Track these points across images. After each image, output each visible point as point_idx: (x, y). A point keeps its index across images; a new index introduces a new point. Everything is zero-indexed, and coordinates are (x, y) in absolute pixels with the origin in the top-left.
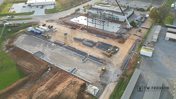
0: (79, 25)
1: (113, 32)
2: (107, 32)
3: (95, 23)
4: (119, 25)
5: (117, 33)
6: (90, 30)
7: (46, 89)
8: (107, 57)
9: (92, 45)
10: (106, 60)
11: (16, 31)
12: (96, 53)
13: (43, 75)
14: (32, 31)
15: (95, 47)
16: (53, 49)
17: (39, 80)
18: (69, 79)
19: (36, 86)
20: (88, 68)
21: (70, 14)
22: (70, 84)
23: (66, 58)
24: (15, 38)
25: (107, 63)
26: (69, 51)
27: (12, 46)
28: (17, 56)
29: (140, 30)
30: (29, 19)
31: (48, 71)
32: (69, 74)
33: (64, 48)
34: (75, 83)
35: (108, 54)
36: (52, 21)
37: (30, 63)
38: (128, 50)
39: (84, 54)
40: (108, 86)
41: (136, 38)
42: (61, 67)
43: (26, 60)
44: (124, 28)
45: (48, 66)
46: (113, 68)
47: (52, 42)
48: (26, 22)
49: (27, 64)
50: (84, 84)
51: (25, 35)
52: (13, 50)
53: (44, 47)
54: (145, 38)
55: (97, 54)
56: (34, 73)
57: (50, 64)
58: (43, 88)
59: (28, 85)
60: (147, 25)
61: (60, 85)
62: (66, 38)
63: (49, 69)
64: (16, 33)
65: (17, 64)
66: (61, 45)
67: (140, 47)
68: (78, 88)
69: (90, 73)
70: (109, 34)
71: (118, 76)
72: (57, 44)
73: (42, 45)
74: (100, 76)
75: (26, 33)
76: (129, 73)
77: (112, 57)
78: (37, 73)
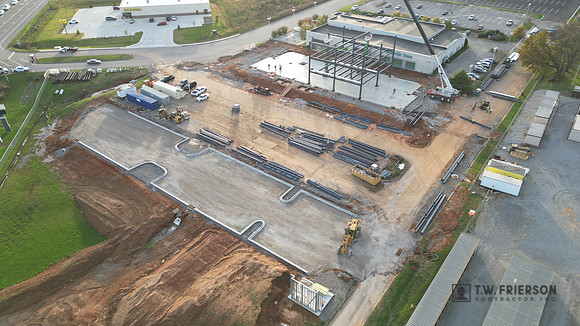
0: (280, 82)
1: (393, 108)
2: (371, 108)
3: (335, 78)
4: (415, 86)
5: (405, 112)
6: (314, 100)
7: (161, 283)
8: (365, 191)
9: (320, 147)
10: (363, 200)
11: (82, 97)
12: (332, 175)
13: (156, 240)
14: (130, 98)
15: (327, 156)
16: (193, 157)
17: (143, 255)
18: (238, 257)
19: (133, 273)
20: (300, 223)
21: (253, 46)
22: (238, 273)
23: (232, 186)
24: (76, 118)
25: (366, 211)
26: (242, 166)
27: (67, 143)
28: (80, 176)
29: (487, 104)
30: (122, 58)
31: (173, 228)
32: (239, 238)
33: (229, 157)
34: (254, 271)
35: (371, 180)
36: (194, 66)
37: (119, 198)
38: (439, 171)
39: (291, 177)
40: (363, 285)
41: (469, 130)
42: (215, 217)
43: (105, 187)
44: (430, 95)
45: (175, 211)
46: (386, 226)
47: (191, 136)
48: (112, 67)
49: (106, 203)
50: (284, 273)
51: (107, 109)
52: (66, 156)
53: (166, 149)
54: (502, 130)
55: (333, 180)
56: (127, 231)
57: (179, 204)
58: (154, 279)
59: (108, 268)
60: (511, 87)
61: (208, 275)
62: (235, 123)
63: (177, 222)
64: (80, 102)
65: (76, 200)
66: (218, 145)
67: (482, 160)
68: (263, 285)
69: (308, 239)
70: (378, 114)
71: (398, 254)
72: (208, 140)
73: (158, 142)
74: (340, 253)
75: (111, 103)
76: (436, 246)
77: (384, 192)
78: (137, 232)
